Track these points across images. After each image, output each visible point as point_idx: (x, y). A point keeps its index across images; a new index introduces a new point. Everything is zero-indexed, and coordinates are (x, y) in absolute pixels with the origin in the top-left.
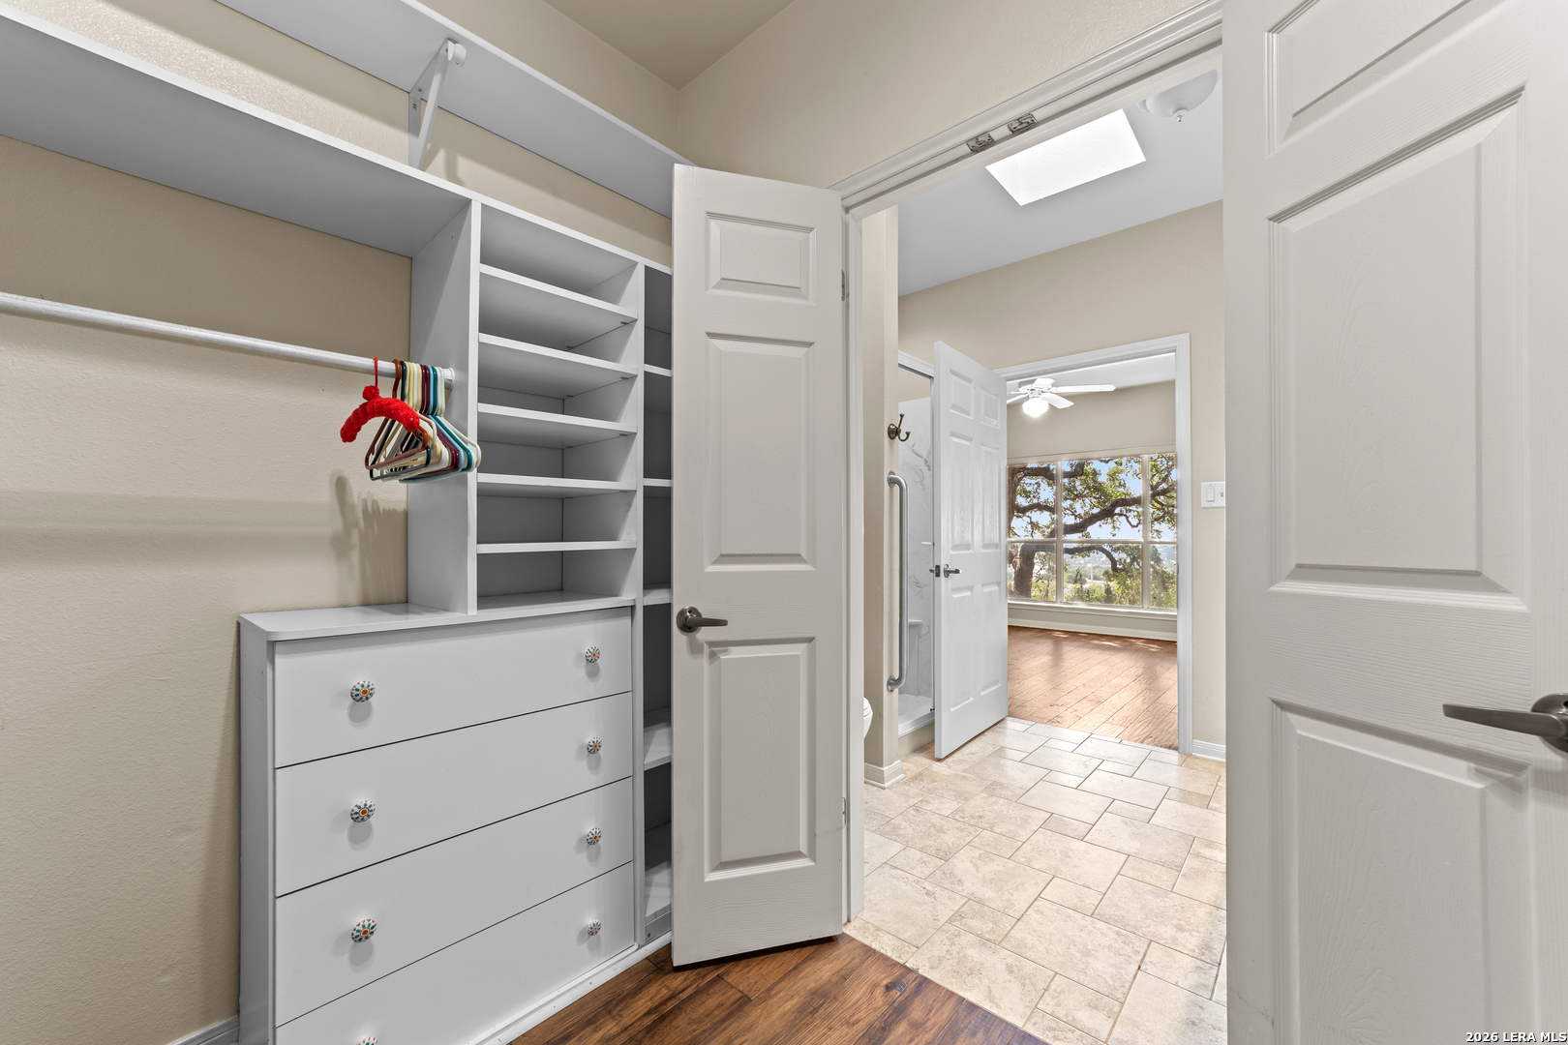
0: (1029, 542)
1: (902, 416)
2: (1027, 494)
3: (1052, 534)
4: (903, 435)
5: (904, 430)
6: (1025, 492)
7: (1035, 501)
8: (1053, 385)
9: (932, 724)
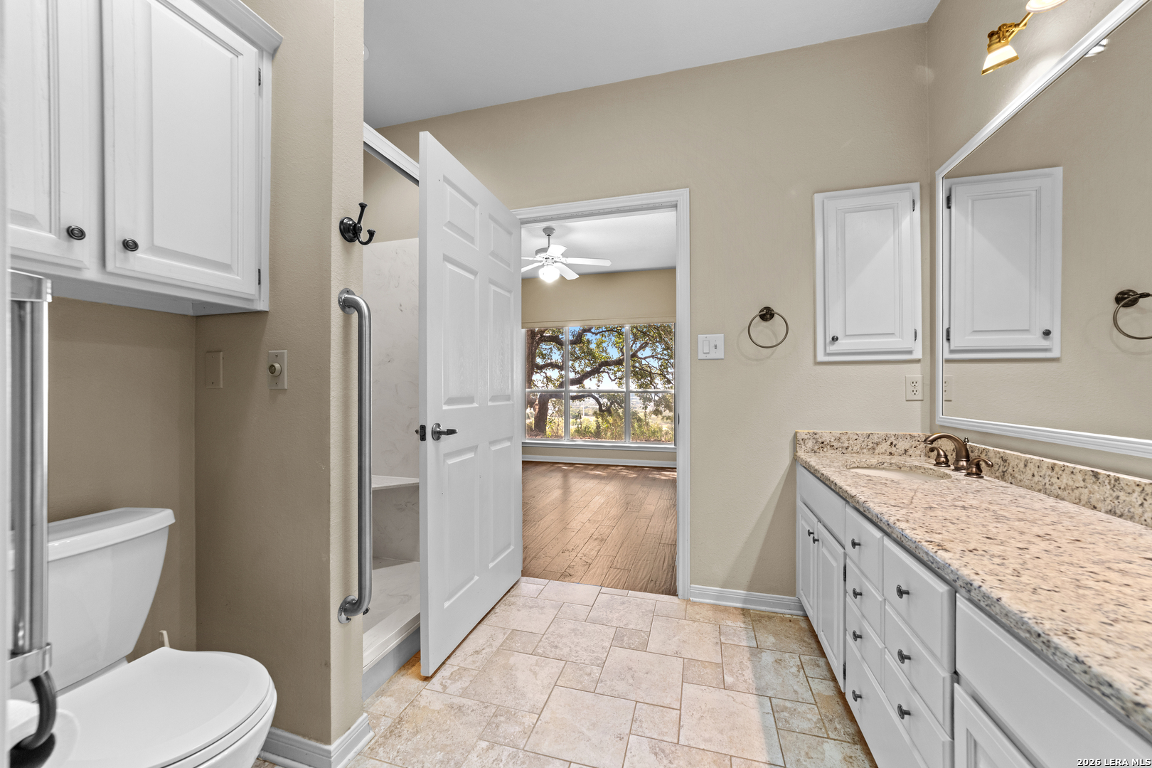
0: (545, 392)
1: (363, 206)
2: (543, 356)
3: (561, 385)
4: (364, 236)
5: (365, 226)
6: (542, 354)
7: (549, 361)
8: (564, 255)
9: (417, 631)
